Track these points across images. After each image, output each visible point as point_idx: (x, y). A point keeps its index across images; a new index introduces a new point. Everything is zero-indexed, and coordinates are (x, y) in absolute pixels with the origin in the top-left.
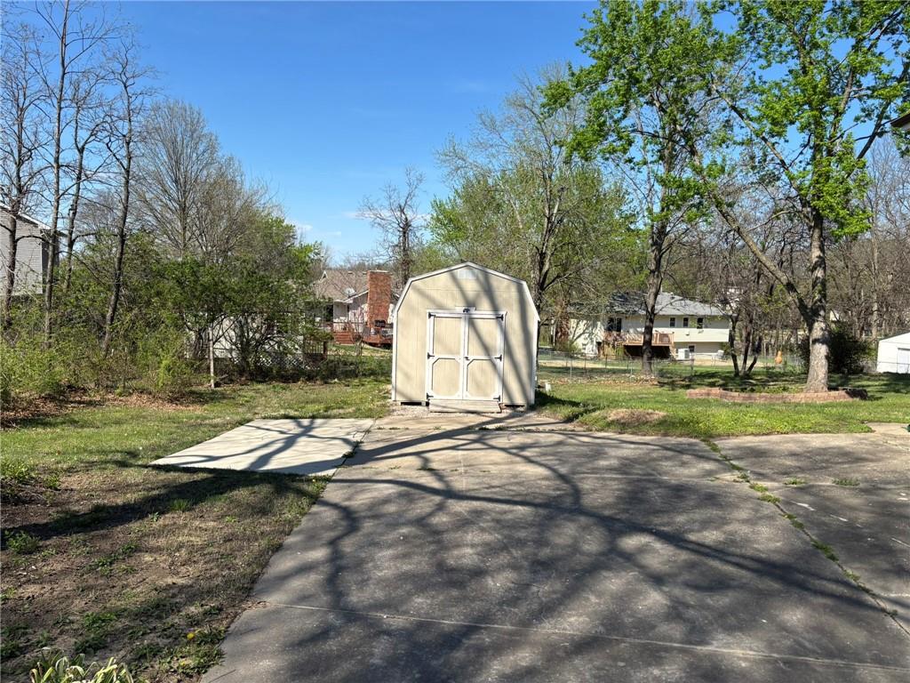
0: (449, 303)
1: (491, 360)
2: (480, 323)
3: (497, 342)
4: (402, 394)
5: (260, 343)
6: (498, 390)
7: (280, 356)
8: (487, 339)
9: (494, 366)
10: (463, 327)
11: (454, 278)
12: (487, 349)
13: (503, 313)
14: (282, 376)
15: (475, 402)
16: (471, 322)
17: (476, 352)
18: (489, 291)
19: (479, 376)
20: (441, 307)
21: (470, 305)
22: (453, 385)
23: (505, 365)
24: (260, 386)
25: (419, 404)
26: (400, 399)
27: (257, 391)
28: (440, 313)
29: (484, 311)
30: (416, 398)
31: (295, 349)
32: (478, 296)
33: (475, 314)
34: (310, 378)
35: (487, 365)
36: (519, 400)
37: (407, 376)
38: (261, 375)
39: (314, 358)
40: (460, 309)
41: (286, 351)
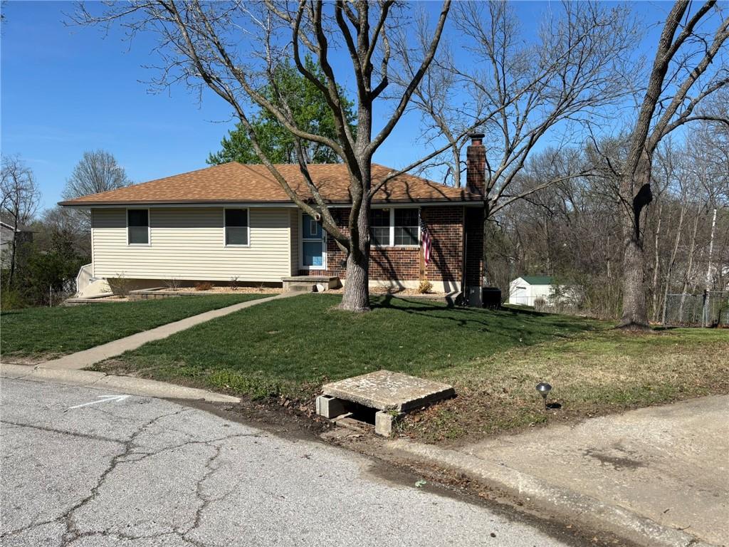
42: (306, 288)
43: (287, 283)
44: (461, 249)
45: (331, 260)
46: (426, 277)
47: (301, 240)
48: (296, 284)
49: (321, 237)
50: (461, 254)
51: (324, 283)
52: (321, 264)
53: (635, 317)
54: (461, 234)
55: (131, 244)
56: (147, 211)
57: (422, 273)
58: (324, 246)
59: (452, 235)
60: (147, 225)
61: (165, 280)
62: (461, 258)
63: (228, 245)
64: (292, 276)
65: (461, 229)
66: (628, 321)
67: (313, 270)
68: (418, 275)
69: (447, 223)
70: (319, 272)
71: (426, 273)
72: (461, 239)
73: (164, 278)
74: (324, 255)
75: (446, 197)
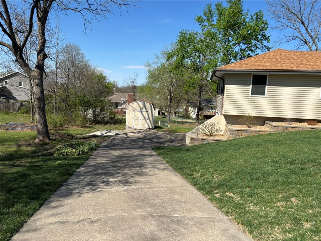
0: (137, 109)
1: (145, 120)
2: (143, 112)
3: (147, 116)
4: (128, 126)
5: (99, 115)
6: (147, 126)
7: (103, 118)
8: (145, 116)
9: (146, 121)
10: (140, 113)
11: (138, 104)
12: (145, 118)
13: (147, 110)
14: (104, 123)
15: (143, 128)
16: (141, 112)
17: (143, 118)
18: (145, 106)
19: (143, 123)
20: (135, 109)
21: (141, 109)
22: (138, 125)
23: (148, 121)
24: (99, 125)
25: (131, 128)
26: (128, 127)
27: (98, 126)
28: (136, 110)
29: (144, 110)
30: (131, 127)
31: (107, 116)
32: (143, 107)
33: (142, 111)
34: (111, 123)
35: (144, 121)
36: (151, 128)
37: (129, 123)
38: (99, 123)
39: (112, 119)
40: (139, 110)
41: (105, 117)
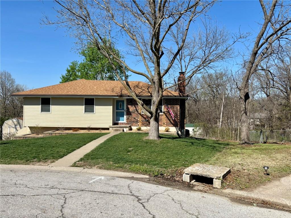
42: (120, 130)
43: (111, 128)
44: (179, 115)
45: (128, 119)
46: (165, 126)
47: (116, 111)
48: (115, 128)
49: (124, 110)
50: (179, 116)
51: (126, 128)
52: (124, 121)
53: (246, 140)
54: (179, 109)
55: (42, 112)
56: (50, 98)
57: (164, 124)
58: (125, 113)
59: (175, 109)
60: (50, 104)
61: (59, 127)
62: (179, 118)
63: (85, 113)
64: (113, 125)
65: (179, 107)
66: (244, 142)
67: (120, 123)
68: (162, 125)
69: (173, 105)
70: (123, 124)
71: (166, 124)
72: (179, 111)
73: (58, 126)
74: (125, 117)
75: (174, 95)
